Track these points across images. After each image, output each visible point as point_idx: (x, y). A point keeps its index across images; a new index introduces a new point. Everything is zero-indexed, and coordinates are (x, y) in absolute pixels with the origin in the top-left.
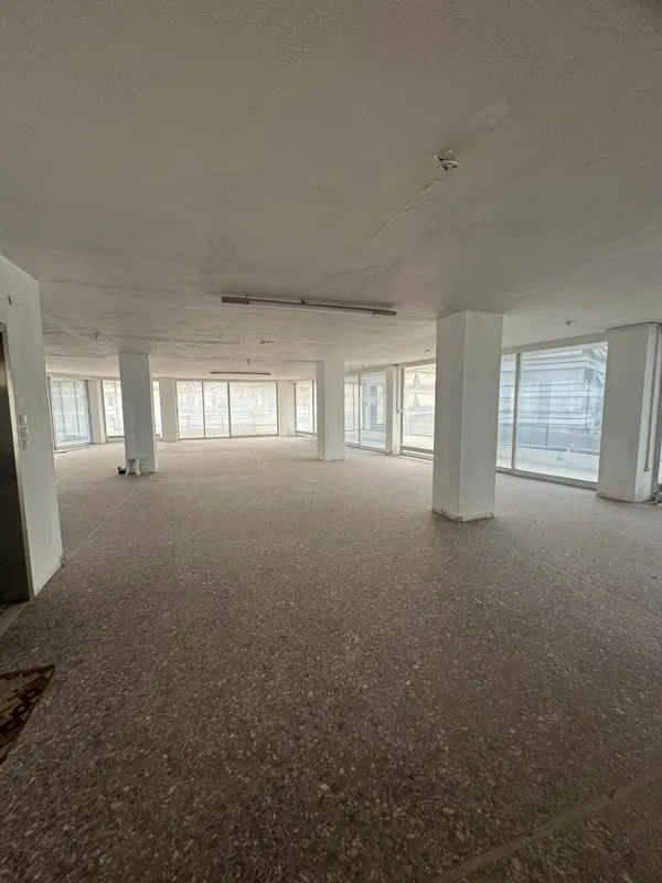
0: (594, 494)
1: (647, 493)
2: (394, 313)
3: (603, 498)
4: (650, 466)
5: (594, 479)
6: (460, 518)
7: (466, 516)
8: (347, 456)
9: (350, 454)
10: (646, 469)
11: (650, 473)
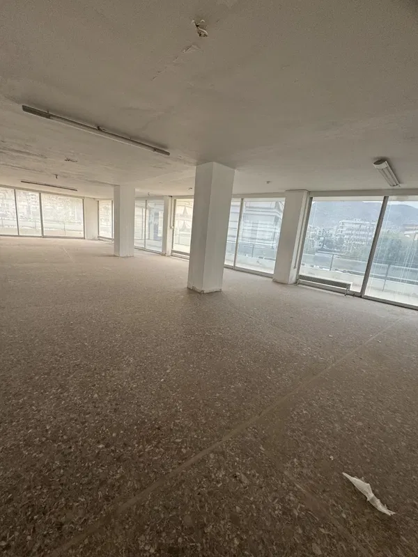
0: (272, 280)
1: (294, 280)
2: (168, 154)
3: (276, 282)
4: (297, 266)
5: (273, 273)
6: (203, 291)
7: (206, 290)
8: (135, 254)
9: (137, 254)
10: (295, 267)
11: (296, 269)
